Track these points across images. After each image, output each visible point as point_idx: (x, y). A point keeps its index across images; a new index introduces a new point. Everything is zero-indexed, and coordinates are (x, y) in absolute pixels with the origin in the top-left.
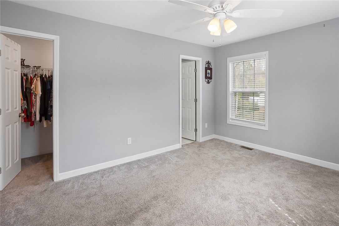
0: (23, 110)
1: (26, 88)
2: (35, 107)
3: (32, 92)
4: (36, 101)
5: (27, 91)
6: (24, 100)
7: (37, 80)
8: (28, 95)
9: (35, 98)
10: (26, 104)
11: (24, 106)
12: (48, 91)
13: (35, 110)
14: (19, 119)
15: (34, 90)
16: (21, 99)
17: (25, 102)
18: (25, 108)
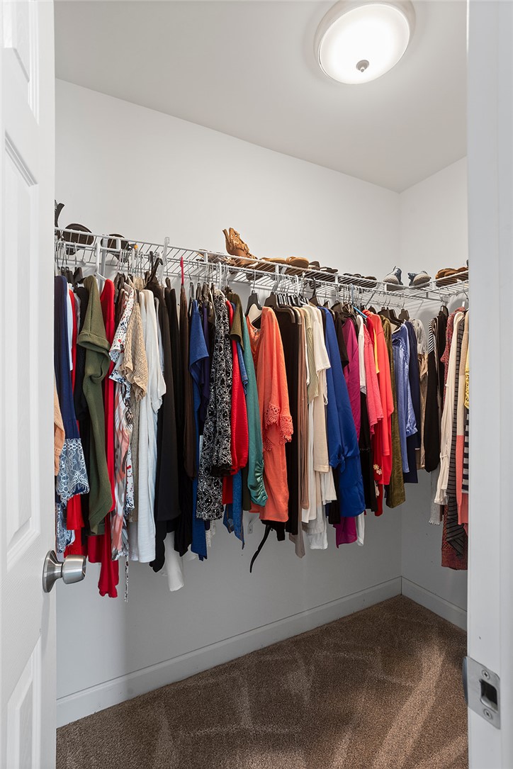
0: (64, 500)
1: (80, 351)
2: (130, 480)
3: (115, 377)
4: (135, 441)
5: (90, 370)
6: (70, 435)
7: (138, 299)
8: (93, 396)
9: (129, 421)
10: (83, 461)
11: (70, 478)
12: (193, 374)
13: (130, 495)
14: (46, 603)
15: (130, 365)
16: (56, 426)
17: (76, 445)
18: (78, 489)
